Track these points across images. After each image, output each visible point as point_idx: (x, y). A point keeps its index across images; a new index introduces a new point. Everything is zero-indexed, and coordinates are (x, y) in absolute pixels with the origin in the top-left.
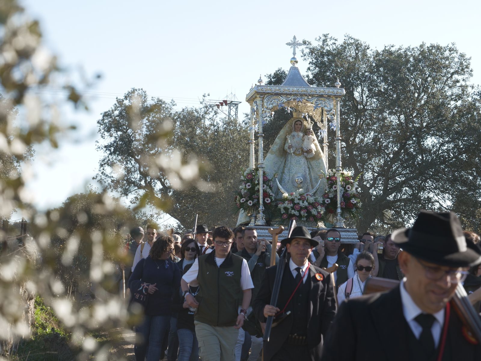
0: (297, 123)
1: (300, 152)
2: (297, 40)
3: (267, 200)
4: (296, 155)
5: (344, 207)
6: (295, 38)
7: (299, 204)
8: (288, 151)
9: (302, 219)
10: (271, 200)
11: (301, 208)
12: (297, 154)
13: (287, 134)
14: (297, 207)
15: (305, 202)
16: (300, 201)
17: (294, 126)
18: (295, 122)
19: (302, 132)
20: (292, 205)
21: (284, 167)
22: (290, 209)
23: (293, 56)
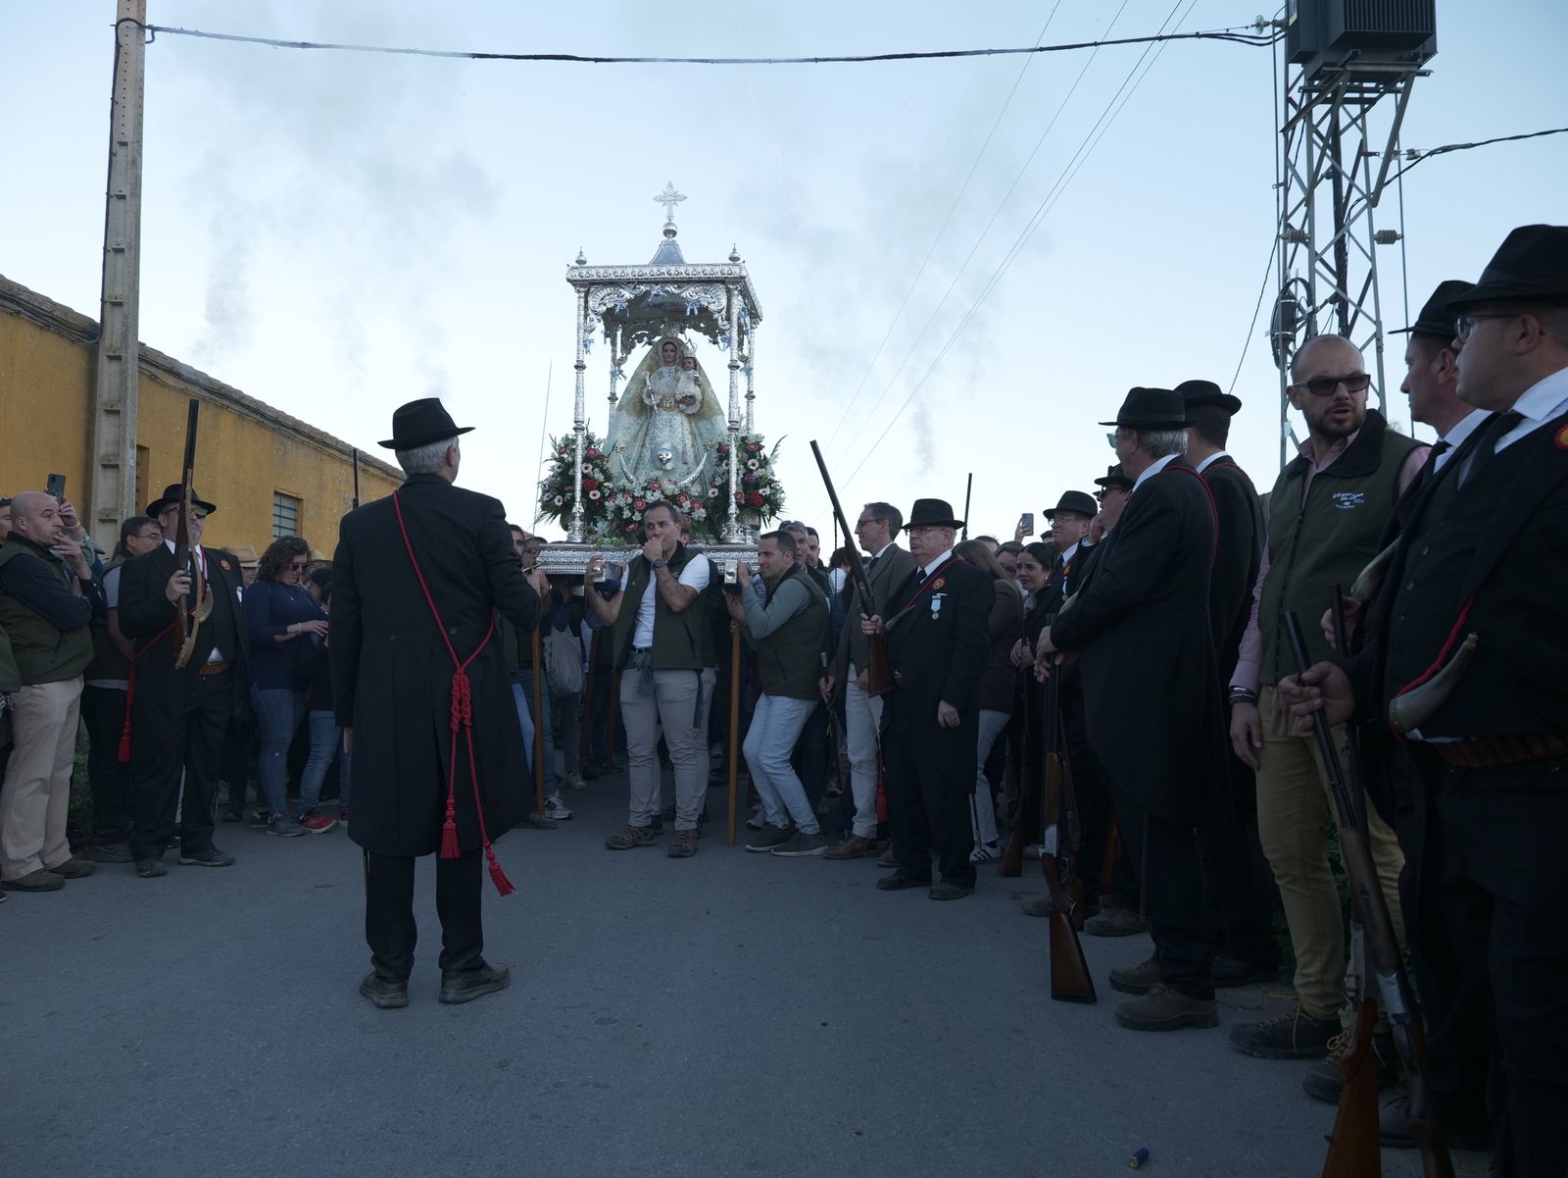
0: (668, 348)
1: (672, 404)
3: (594, 495)
4: (666, 409)
5: (743, 502)
6: (670, 185)
10: (603, 494)
12: (667, 407)
13: (649, 370)
14: (638, 503)
16: (648, 492)
17: (662, 354)
18: (664, 346)
19: (675, 363)
20: (631, 501)
21: (645, 434)
22: (626, 509)
23: (667, 221)
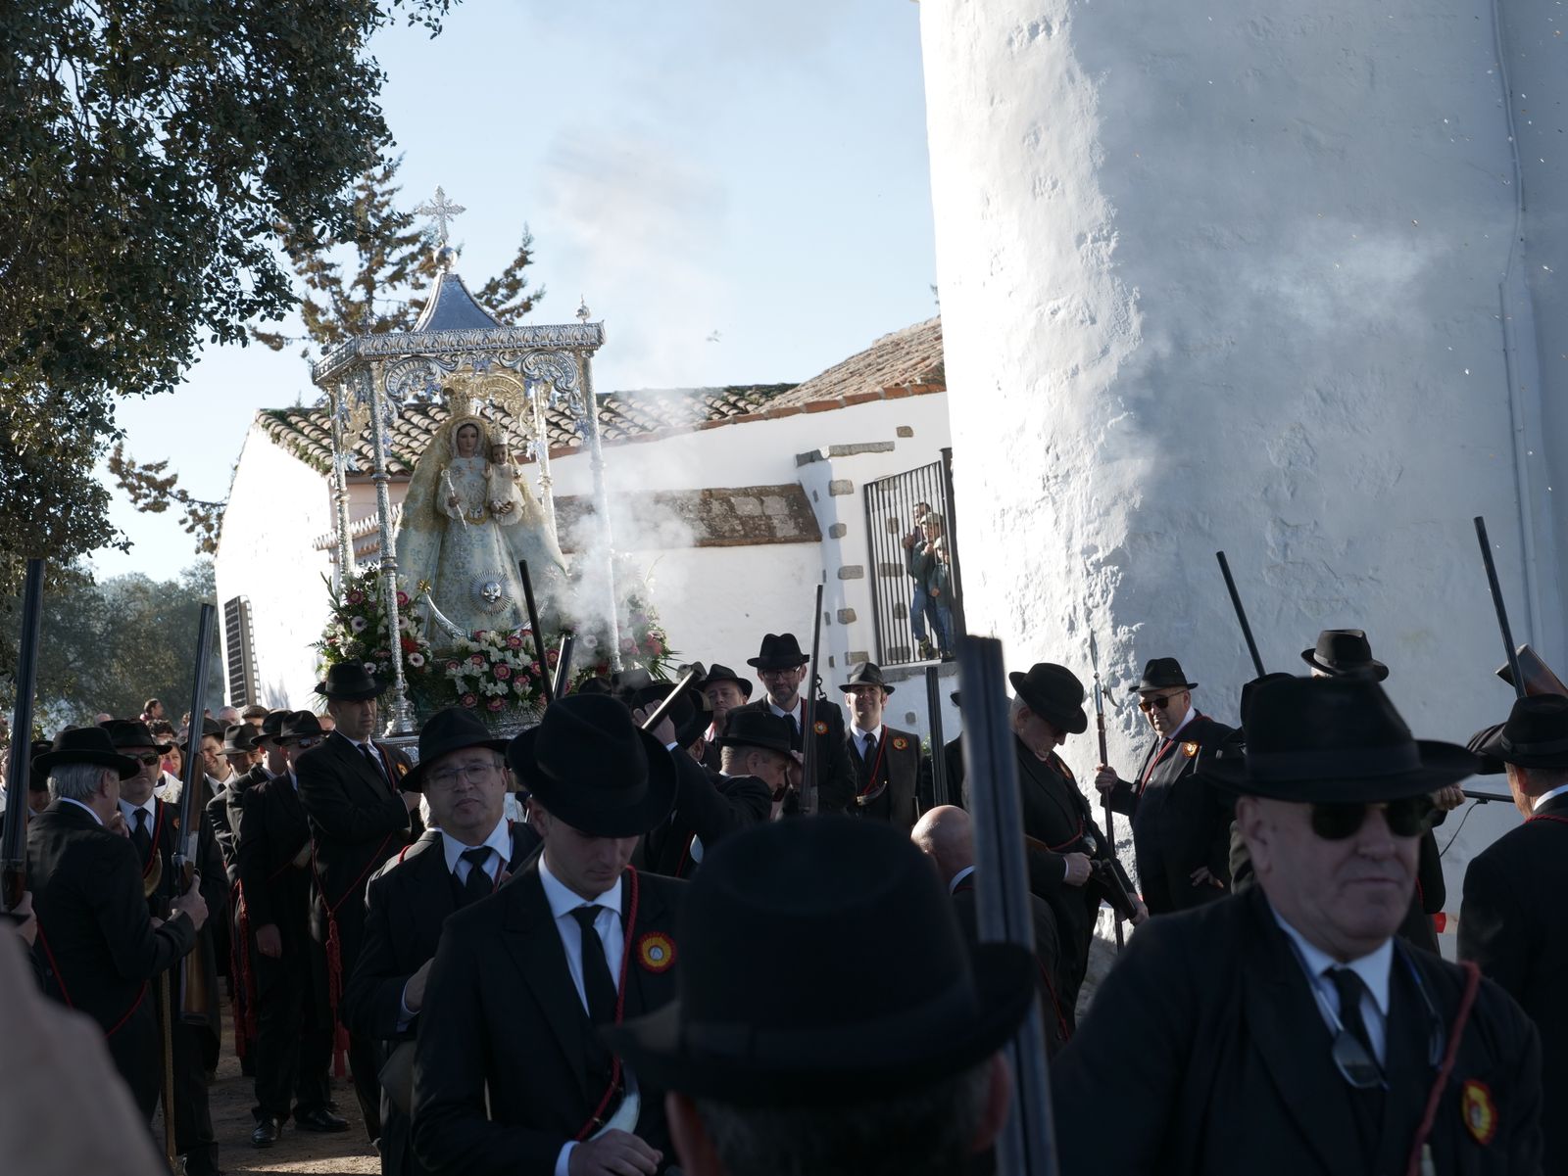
0: (463, 431)
1: (482, 513)
2: (447, 198)
3: (415, 660)
4: (474, 521)
6: (440, 192)
7: (503, 662)
8: (450, 513)
9: (520, 703)
10: (426, 658)
11: (514, 675)
12: (474, 519)
13: (442, 465)
14: (502, 671)
15: (522, 655)
16: (507, 654)
17: (457, 441)
18: (459, 431)
19: (480, 454)
20: (486, 667)
21: (440, 558)
22: (483, 680)
